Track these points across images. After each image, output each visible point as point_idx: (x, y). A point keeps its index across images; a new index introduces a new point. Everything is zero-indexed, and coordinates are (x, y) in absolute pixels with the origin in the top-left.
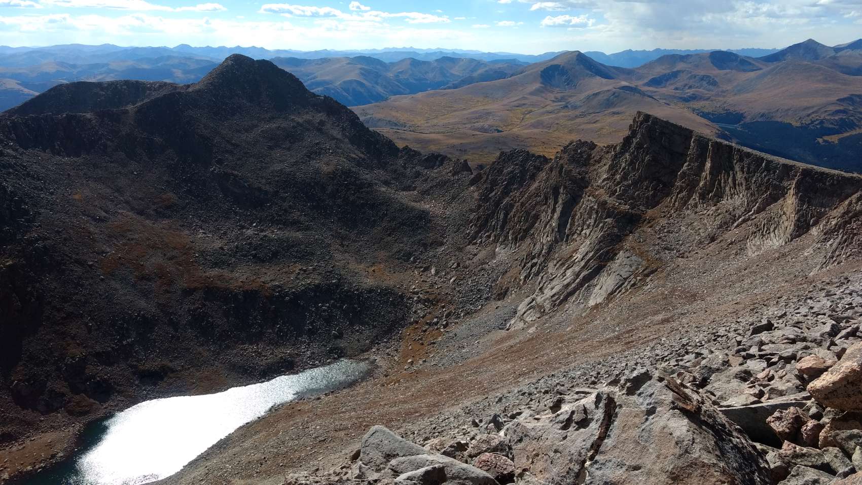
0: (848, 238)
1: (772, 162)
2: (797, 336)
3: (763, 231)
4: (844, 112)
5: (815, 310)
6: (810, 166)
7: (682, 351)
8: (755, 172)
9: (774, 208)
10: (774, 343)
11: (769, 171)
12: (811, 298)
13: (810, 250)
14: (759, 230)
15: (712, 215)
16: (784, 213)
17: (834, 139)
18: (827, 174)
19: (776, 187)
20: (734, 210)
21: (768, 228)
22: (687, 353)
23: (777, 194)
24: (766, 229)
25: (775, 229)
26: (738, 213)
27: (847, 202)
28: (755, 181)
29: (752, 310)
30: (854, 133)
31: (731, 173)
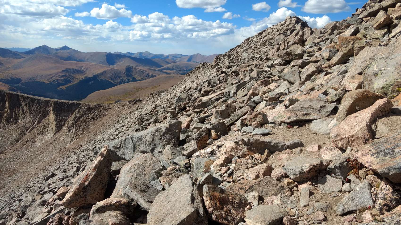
0: (78, 128)
1: (40, 100)
2: (64, 176)
3: (42, 132)
4: (65, 76)
5: (71, 162)
6: (56, 100)
7: (12, 201)
8: (33, 105)
9: (45, 120)
10: (55, 183)
11: (39, 104)
12: (69, 157)
13: (64, 136)
14: (40, 132)
15: (15, 129)
16: (50, 122)
17: (64, 87)
18: (64, 103)
19: (44, 111)
20: (26, 125)
21: (44, 130)
22: (15, 201)
23: (45, 114)
24: (43, 131)
25: (47, 130)
26: (28, 126)
27: (74, 113)
28: (34, 110)
29: (45, 169)
30: (71, 84)
31: (20, 107)
